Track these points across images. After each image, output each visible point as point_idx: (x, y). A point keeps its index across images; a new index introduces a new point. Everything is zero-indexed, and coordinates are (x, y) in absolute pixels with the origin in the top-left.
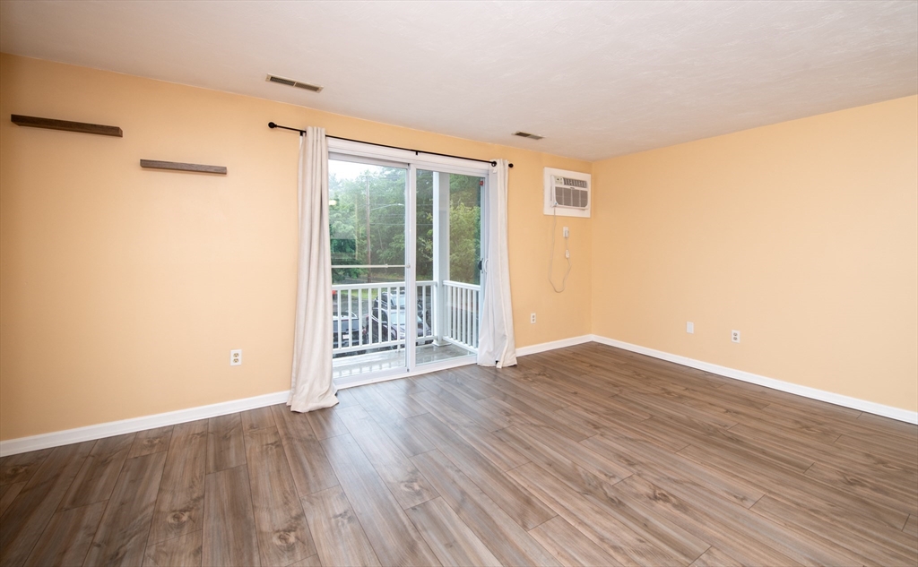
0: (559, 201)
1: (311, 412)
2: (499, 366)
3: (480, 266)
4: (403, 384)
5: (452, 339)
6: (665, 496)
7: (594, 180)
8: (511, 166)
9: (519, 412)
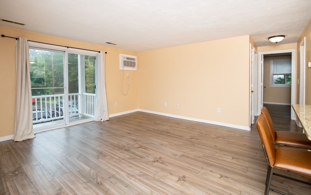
0: (125, 65)
1: (23, 141)
2: (102, 121)
3: (95, 87)
4: (64, 129)
5: (86, 114)
6: (158, 160)
7: (138, 58)
8: (106, 53)
9: (105, 133)
